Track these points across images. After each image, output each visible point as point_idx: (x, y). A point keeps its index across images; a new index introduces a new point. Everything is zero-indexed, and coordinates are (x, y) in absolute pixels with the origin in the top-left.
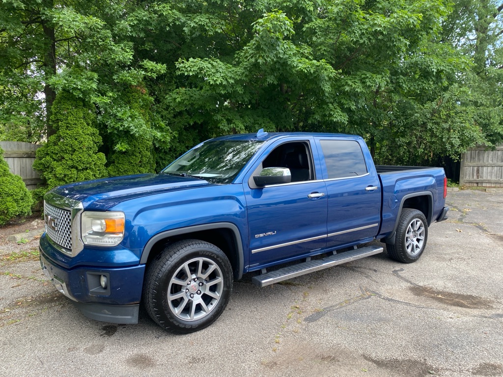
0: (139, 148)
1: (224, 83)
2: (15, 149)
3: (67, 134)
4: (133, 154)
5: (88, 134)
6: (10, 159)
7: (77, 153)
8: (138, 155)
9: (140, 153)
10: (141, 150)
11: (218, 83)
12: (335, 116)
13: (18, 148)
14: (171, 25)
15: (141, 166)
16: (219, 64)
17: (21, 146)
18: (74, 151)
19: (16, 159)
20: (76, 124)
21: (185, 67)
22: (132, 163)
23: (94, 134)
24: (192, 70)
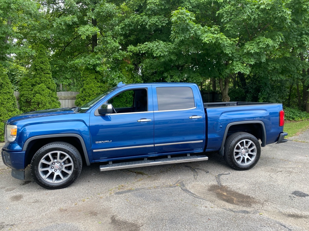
0: (125, 94)
1: (162, 55)
2: (69, 95)
3: (87, 87)
4: (122, 97)
5: (98, 87)
6: (67, 100)
7: (91, 97)
8: (124, 97)
9: (125, 96)
10: (126, 94)
11: (158, 56)
12: (235, 69)
13: (71, 95)
14: (141, 25)
15: (127, 103)
16: (162, 44)
17: (72, 94)
18: (90, 95)
19: (70, 100)
20: (91, 82)
21: (140, 48)
22: (121, 102)
23: (102, 86)
24: (144, 49)
